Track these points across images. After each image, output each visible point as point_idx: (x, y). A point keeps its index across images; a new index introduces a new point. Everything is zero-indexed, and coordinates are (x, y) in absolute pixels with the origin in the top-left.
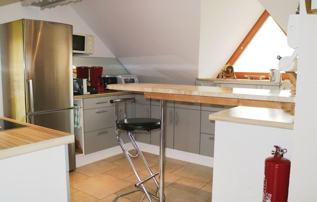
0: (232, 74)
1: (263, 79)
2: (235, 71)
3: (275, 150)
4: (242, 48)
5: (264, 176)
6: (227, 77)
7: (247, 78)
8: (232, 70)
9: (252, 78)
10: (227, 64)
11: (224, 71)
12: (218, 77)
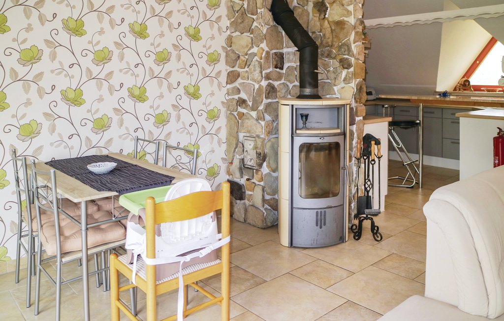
0: (469, 87)
1: (499, 91)
2: (472, 83)
3: (498, 131)
4: (478, 62)
5: (493, 147)
6: (465, 90)
7: (483, 91)
8: (469, 84)
9: (489, 91)
10: (463, 77)
11: (461, 84)
12: (455, 89)
